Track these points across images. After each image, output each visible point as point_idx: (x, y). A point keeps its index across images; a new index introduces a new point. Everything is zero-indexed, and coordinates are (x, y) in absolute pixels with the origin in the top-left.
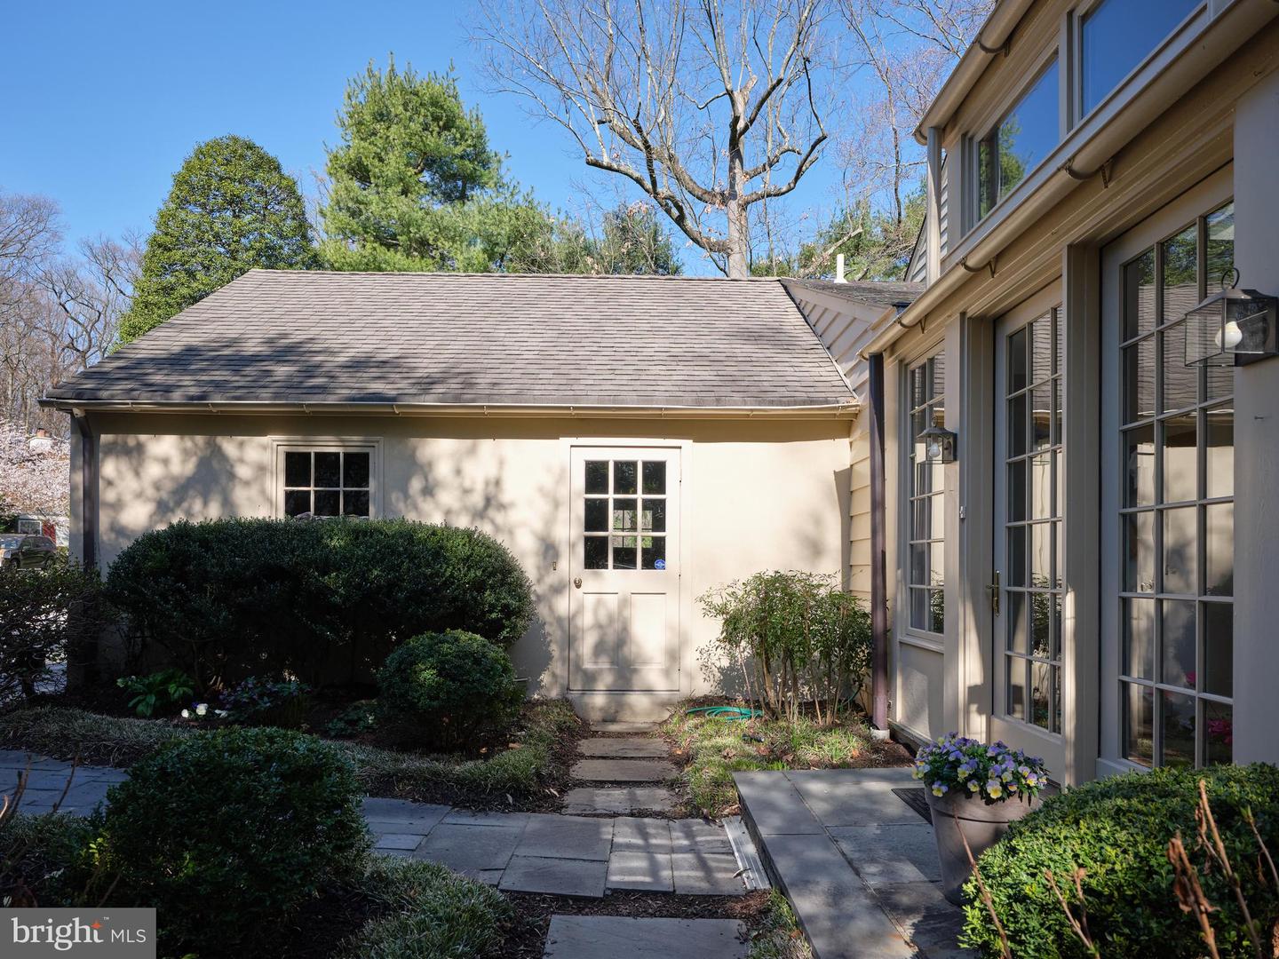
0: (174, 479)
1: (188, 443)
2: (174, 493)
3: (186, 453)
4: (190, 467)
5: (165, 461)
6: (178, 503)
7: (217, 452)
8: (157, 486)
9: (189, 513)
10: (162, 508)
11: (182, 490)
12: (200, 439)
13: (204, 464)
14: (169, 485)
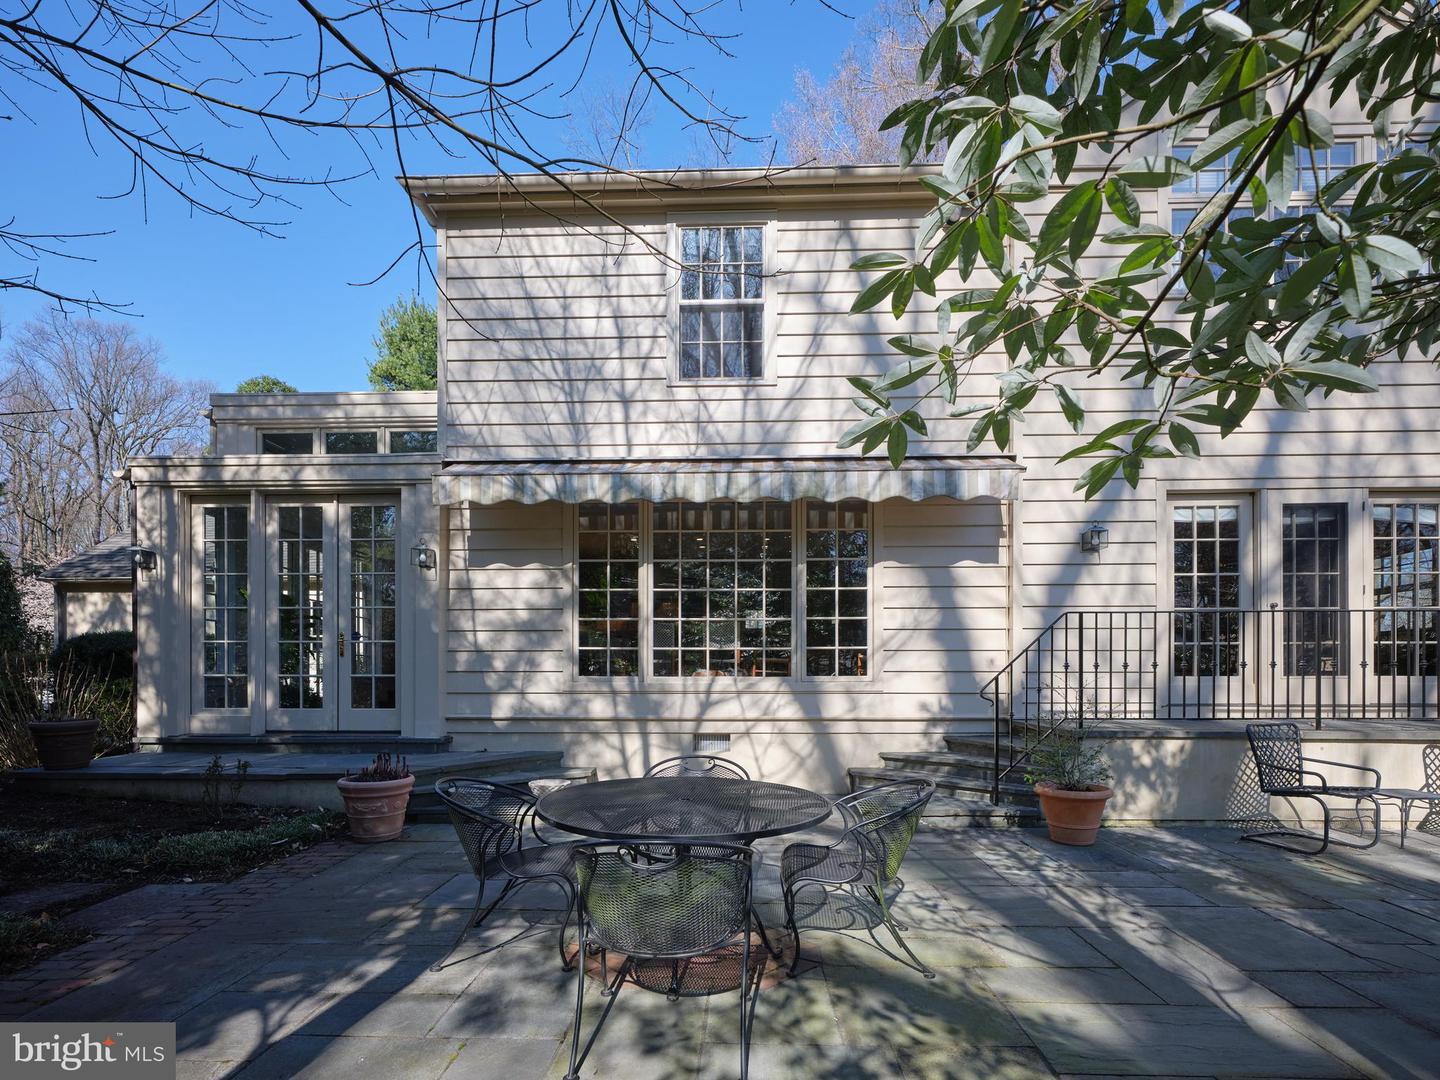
0: (100, 612)
1: (105, 595)
2: (99, 619)
3: (104, 601)
4: (106, 607)
5: (95, 604)
6: (101, 624)
7: (118, 599)
8: (92, 616)
9: (106, 628)
10: (95, 625)
11: (103, 617)
12: (111, 594)
13: (113, 605)
14: (97, 615)
